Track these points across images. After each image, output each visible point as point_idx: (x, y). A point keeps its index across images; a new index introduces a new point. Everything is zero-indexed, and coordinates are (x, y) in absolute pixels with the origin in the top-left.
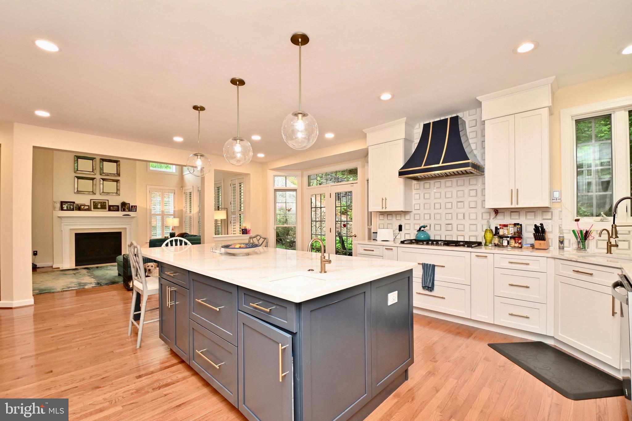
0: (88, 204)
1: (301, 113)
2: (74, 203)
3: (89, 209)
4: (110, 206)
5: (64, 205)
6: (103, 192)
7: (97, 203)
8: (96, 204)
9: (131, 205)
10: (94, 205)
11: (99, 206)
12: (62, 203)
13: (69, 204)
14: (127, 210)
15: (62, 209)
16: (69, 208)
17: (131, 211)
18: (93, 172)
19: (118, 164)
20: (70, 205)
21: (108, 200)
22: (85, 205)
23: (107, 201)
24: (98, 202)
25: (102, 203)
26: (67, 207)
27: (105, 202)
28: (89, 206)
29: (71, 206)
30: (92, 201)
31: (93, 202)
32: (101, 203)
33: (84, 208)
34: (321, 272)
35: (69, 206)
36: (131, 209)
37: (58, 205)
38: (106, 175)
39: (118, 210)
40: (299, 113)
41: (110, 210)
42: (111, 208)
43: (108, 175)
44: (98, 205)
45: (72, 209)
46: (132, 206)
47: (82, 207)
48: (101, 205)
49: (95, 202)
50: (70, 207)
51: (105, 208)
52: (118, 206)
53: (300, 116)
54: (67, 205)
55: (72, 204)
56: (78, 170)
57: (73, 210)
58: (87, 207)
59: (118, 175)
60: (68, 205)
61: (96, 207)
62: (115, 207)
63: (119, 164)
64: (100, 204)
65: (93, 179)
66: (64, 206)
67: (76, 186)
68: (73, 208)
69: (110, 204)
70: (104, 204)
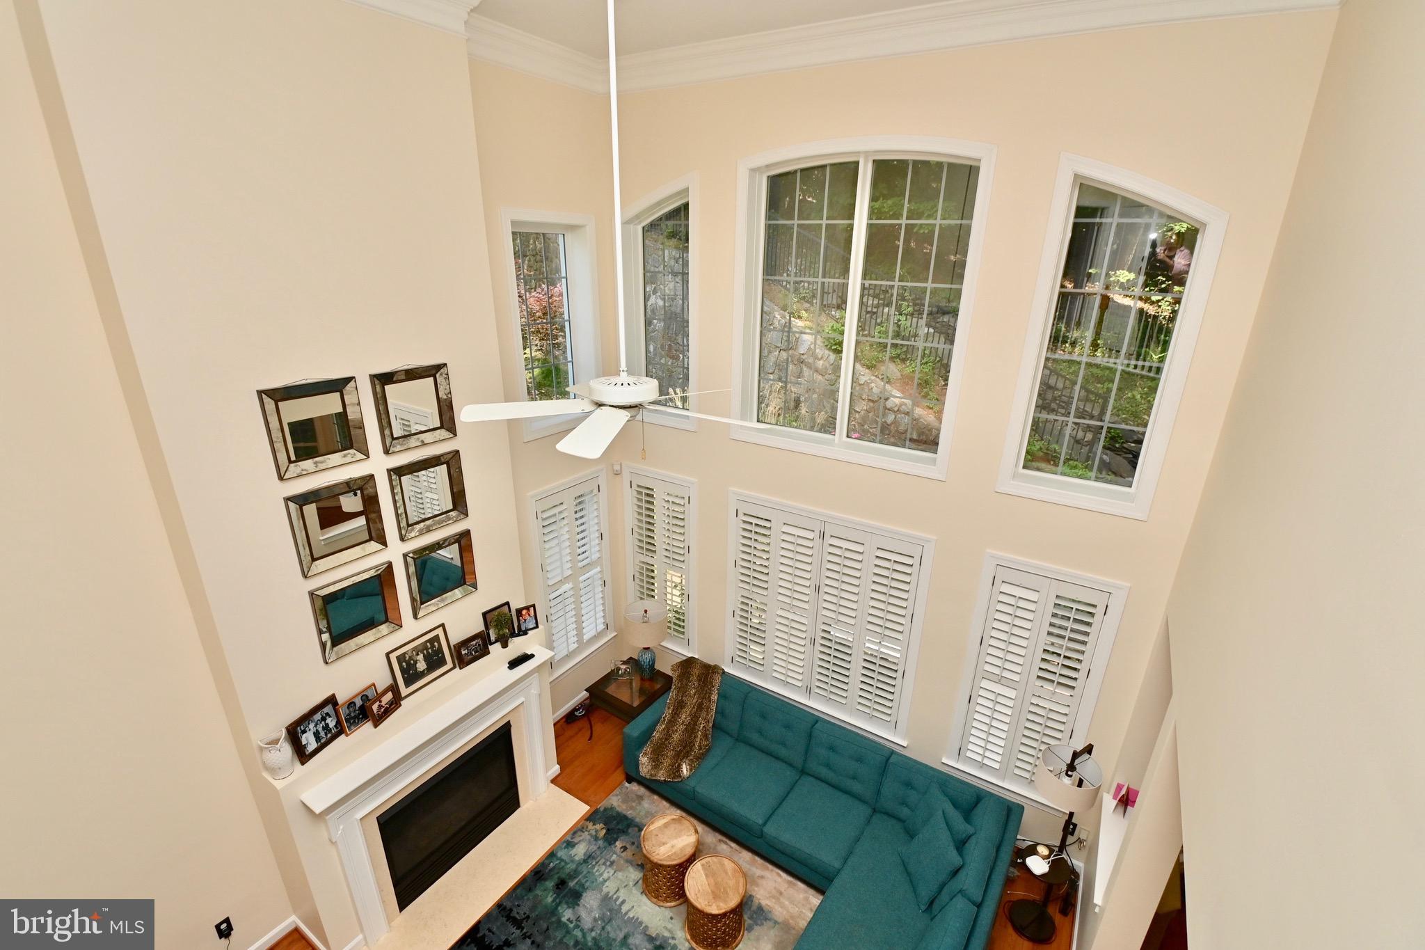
0: (386, 678)
4: (456, 648)
5: (304, 732)
6: (422, 603)
7: (411, 658)
8: (408, 663)
10: (403, 671)
11: (421, 666)
12: (294, 733)
13: (318, 716)
16: (322, 734)
17: (522, 632)
20: (324, 719)
21: (443, 625)
23: (440, 632)
24: (414, 649)
25: (427, 649)
26: (317, 735)
27: (437, 638)
28: (390, 687)
29: (329, 721)
30: (393, 657)
31: (398, 658)
32: (421, 649)
35: (320, 728)
36: (519, 621)
37: (285, 751)
38: (420, 532)
39: (487, 650)
41: (459, 663)
42: (463, 652)
43: (427, 529)
44: (416, 662)
45: (336, 732)
46: (519, 612)
48: (426, 659)
49: (404, 654)
50: (326, 728)
51: (443, 663)
52: (479, 634)
54: (312, 726)
55: (326, 709)
57: (341, 735)
59: (462, 510)
60: (316, 726)
61: (411, 676)
62: (472, 643)
64: (421, 657)
66: (304, 740)
68: (339, 726)
69: (454, 640)
70: (433, 646)
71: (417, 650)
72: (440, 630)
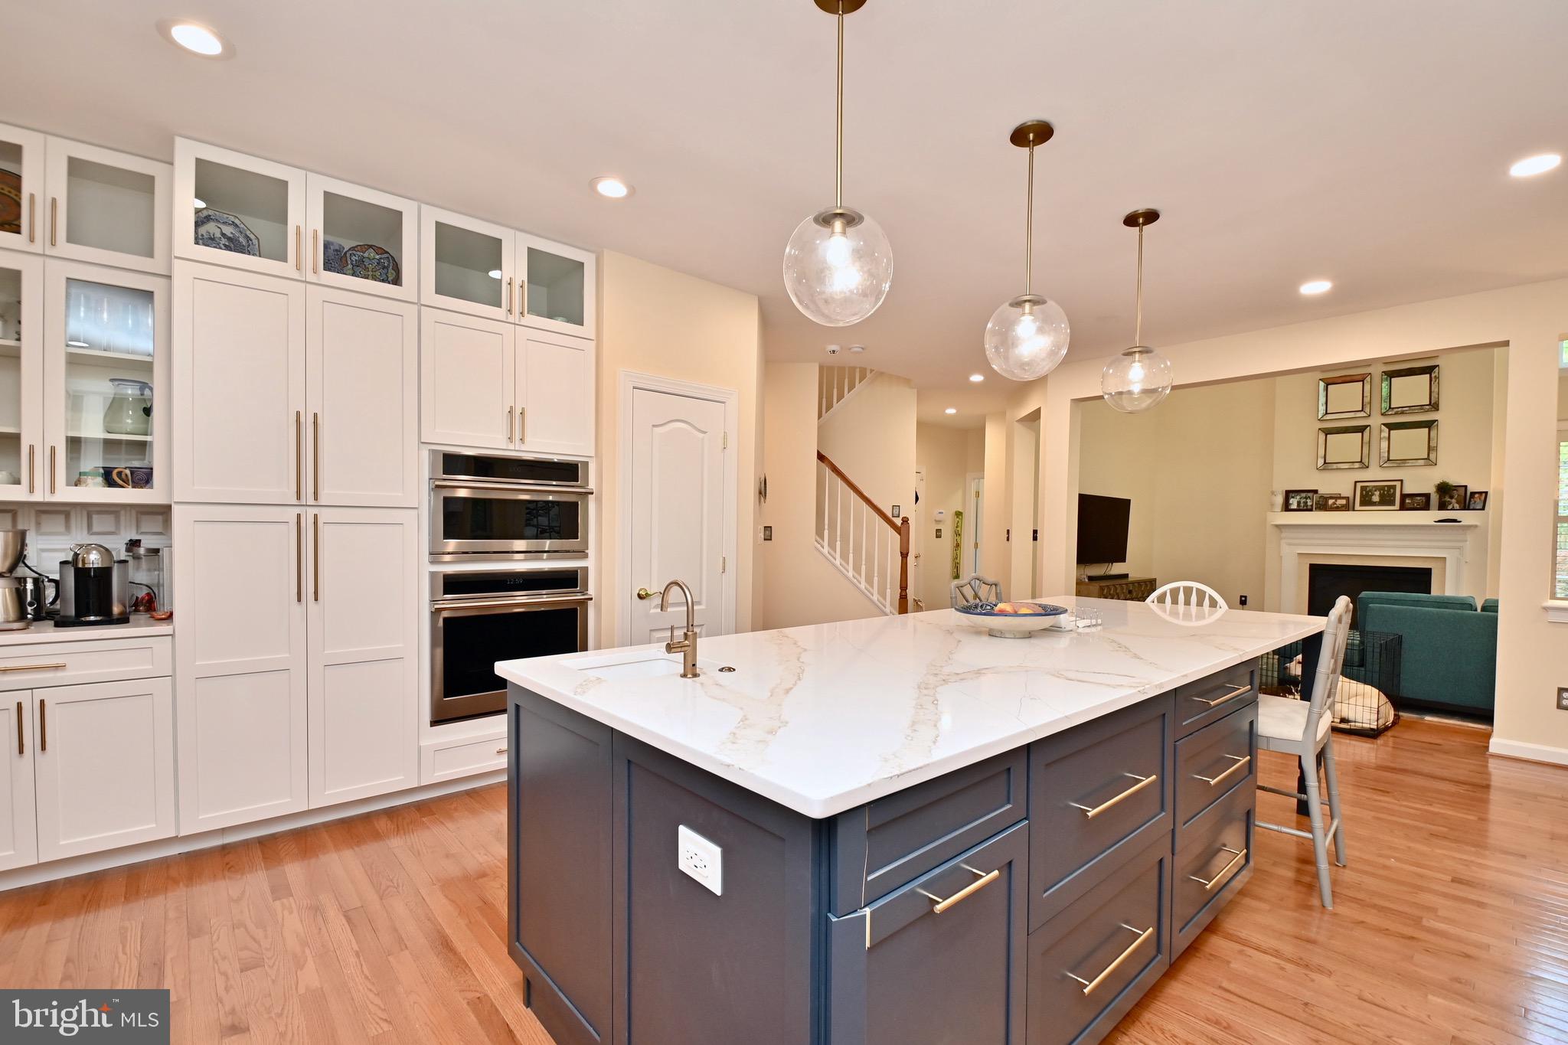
0: (1348, 493)
1: (841, 215)
2: (1316, 492)
3: (1348, 507)
4: (1404, 497)
5: (1293, 497)
6: (1389, 460)
7: (1370, 491)
8: (1366, 492)
9: (1471, 489)
10: (1362, 495)
11: (1376, 498)
12: (1289, 494)
13: (1304, 495)
14: (1457, 506)
15: (1287, 507)
16: (1302, 505)
17: (1469, 509)
18: (1362, 410)
19: (1433, 375)
21: (1402, 481)
22: (1339, 497)
23: (1398, 484)
24: (1374, 486)
25: (1384, 491)
26: (1299, 503)
27: (1394, 487)
28: (1348, 498)
29: (1308, 501)
30: (1359, 485)
31: (1362, 487)
32: (1381, 489)
33: (1334, 503)
34: (684, 676)
35: (1303, 501)
36: (1470, 501)
37: (1279, 500)
38: (1396, 413)
39: (1426, 507)
40: (837, 215)
41: (1403, 508)
42: (1407, 501)
43: (1402, 413)
44: (1373, 495)
45: (1309, 507)
46: (1473, 494)
47: (1331, 502)
48: (1380, 495)
49: (1367, 487)
50: (1306, 503)
51: (1392, 503)
52: (1427, 496)
53: (838, 225)
54: (1298, 497)
55: (1310, 495)
56: (1326, 413)
57: (1311, 510)
58: (1344, 502)
59: (1434, 406)
60: (1301, 498)
61: (1366, 501)
62: (1419, 498)
63: (1437, 374)
64: (1377, 493)
65: (1361, 429)
66: (1291, 501)
67: (1321, 452)
68: (1312, 506)
69: (1407, 491)
70: (1389, 490)
71: (1377, 488)
72: (1400, 482)
